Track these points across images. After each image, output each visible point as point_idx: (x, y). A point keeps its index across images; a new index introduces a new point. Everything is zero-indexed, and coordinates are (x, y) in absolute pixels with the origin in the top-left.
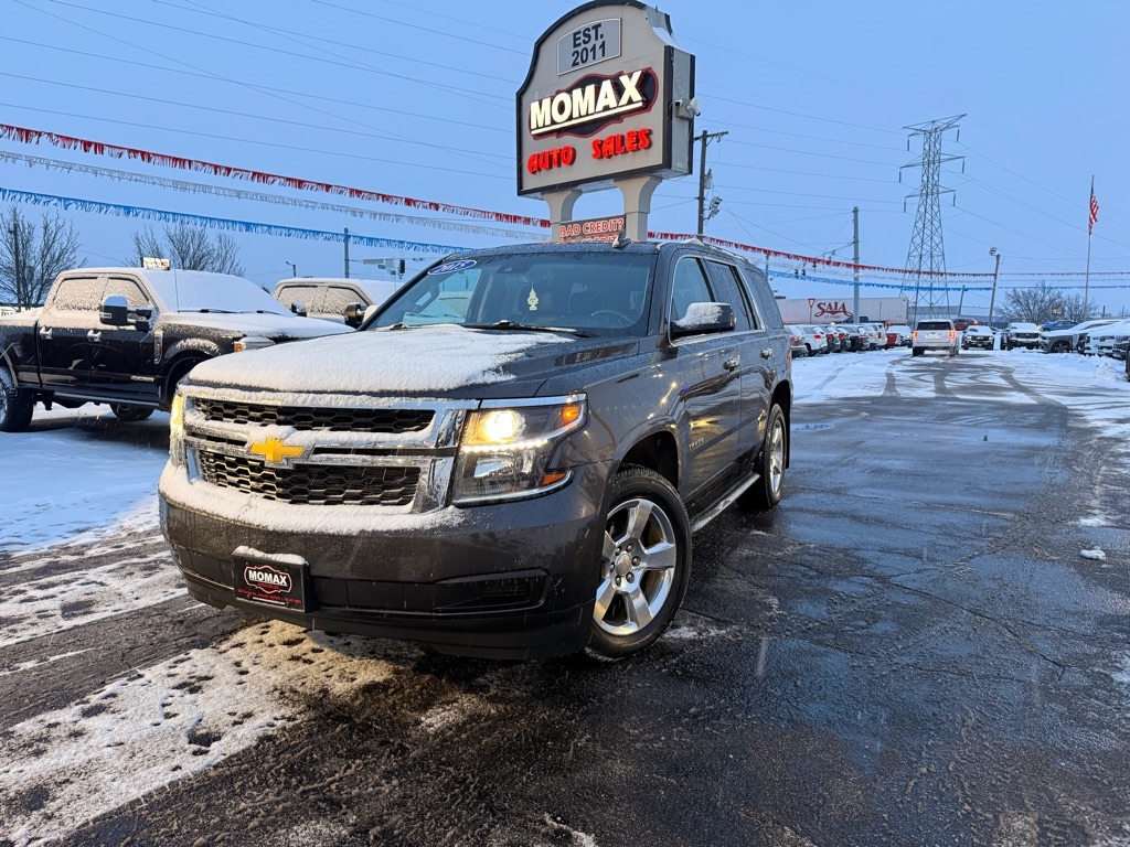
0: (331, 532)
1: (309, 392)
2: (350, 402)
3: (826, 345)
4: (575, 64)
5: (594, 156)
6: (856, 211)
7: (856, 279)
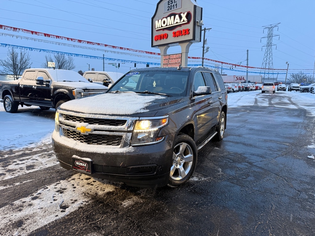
0: (98, 152)
1: (93, 114)
2: (104, 117)
3: (238, 89)
4: (168, 10)
5: (173, 36)
6: (248, 51)
7: (247, 70)
